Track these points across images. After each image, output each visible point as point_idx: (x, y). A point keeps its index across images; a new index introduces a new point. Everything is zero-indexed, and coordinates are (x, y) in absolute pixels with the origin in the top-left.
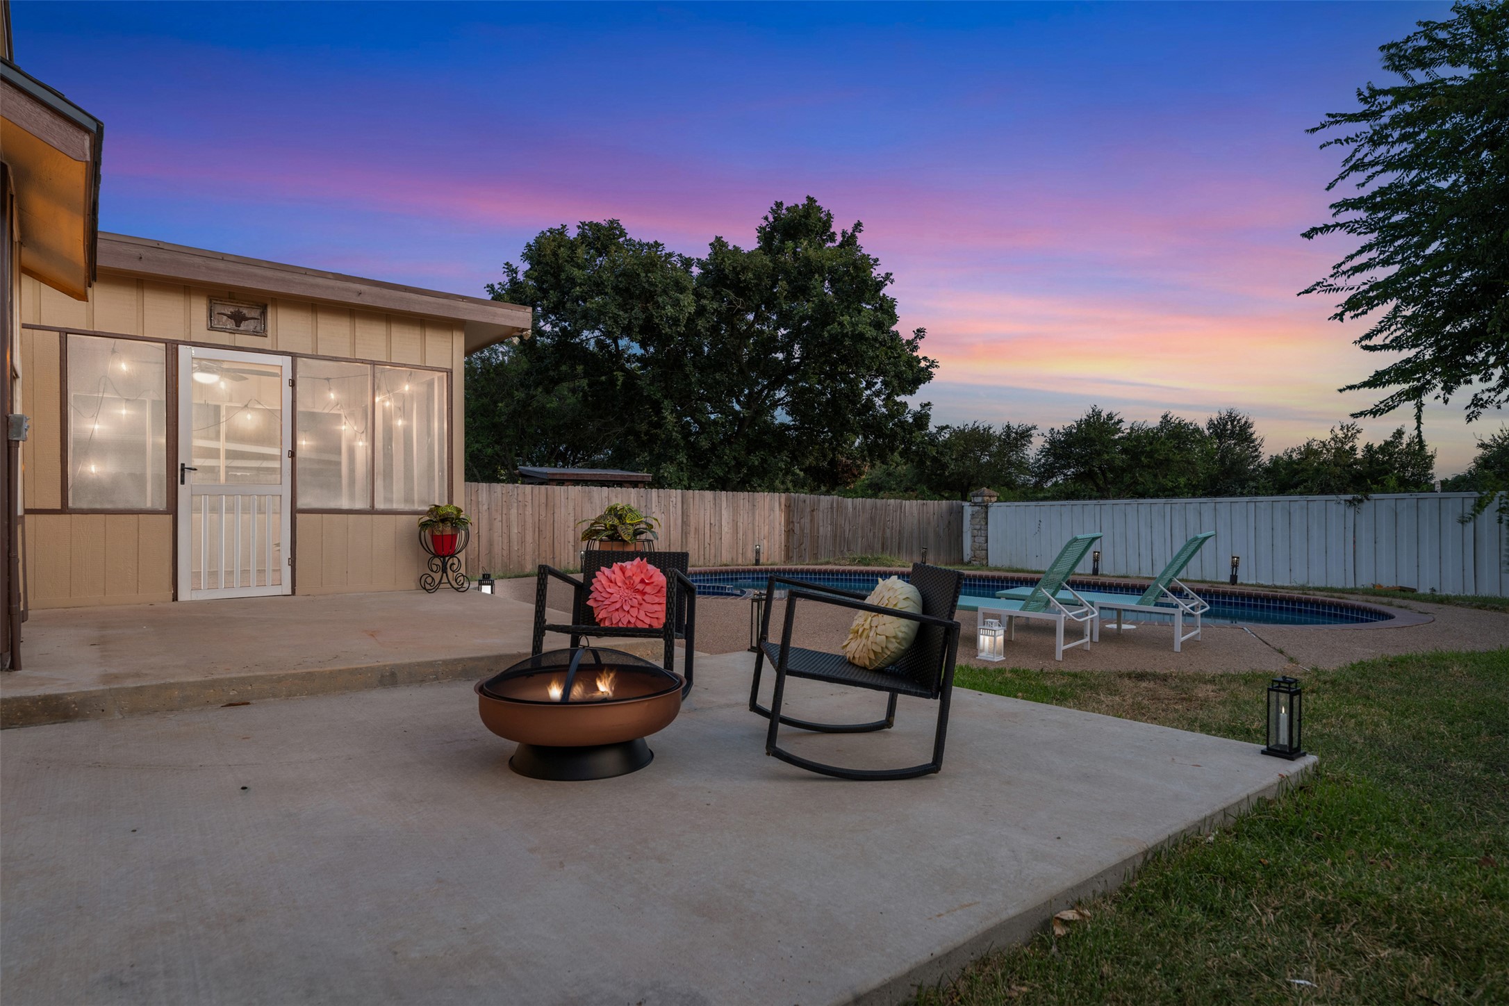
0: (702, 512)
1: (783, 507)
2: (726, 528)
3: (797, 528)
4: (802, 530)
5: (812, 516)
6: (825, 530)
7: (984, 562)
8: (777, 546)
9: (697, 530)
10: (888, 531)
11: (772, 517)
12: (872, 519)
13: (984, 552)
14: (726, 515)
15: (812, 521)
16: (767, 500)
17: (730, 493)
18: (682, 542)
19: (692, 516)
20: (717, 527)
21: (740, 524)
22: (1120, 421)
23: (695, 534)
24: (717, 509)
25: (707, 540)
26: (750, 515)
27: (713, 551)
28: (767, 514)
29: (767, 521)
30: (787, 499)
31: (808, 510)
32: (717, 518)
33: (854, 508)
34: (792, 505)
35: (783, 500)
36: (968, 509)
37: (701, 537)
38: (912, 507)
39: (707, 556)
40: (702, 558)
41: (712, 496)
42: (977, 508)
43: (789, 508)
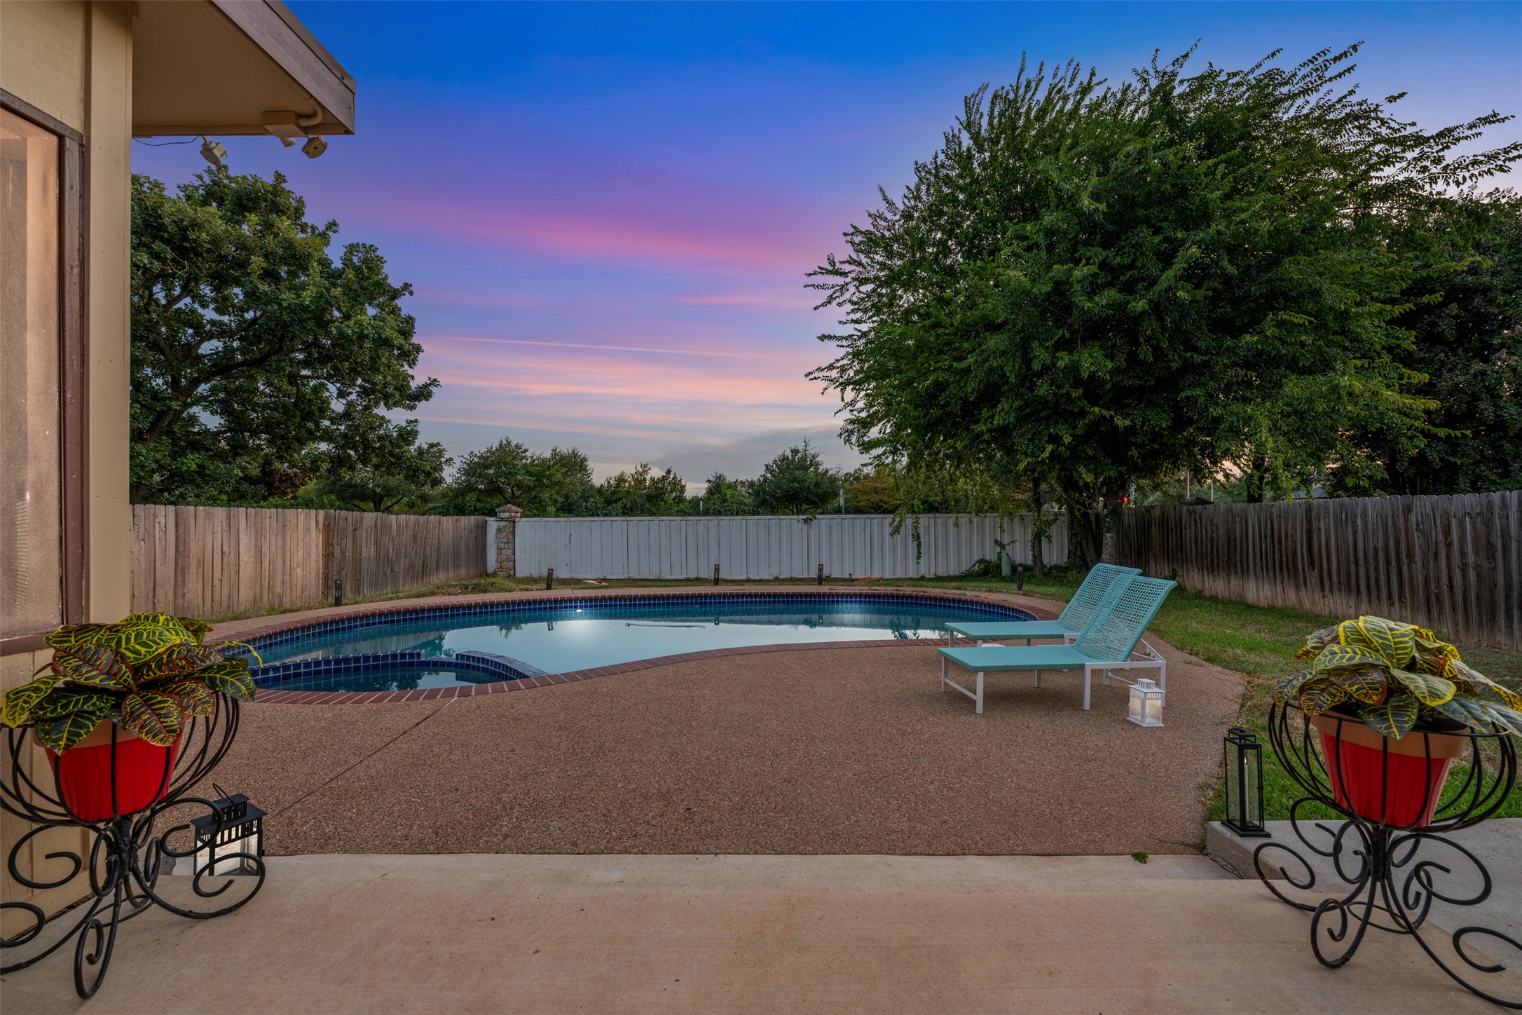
0: (209, 537)
1: (321, 526)
2: (246, 557)
3: (337, 553)
4: (343, 553)
5: (354, 536)
6: (368, 551)
7: (512, 573)
8: (313, 575)
9: (201, 563)
10: (428, 548)
11: (306, 539)
12: (415, 537)
13: (511, 563)
14: (246, 540)
15: (354, 541)
16: (302, 518)
17: (252, 511)
18: (176, 580)
19: (192, 543)
20: (232, 555)
21: (266, 550)
22: (526, 451)
23: (198, 568)
24: (233, 532)
25: (217, 575)
26: (279, 538)
27: (225, 590)
28: (301, 536)
29: (301, 545)
30: (326, 517)
31: (350, 529)
32: (232, 545)
33: (398, 526)
34: (332, 523)
35: (321, 518)
36: (492, 524)
37: (208, 572)
38: (448, 522)
39: (217, 597)
40: (209, 600)
41: (224, 515)
42: (504, 523)
43: (328, 529)
